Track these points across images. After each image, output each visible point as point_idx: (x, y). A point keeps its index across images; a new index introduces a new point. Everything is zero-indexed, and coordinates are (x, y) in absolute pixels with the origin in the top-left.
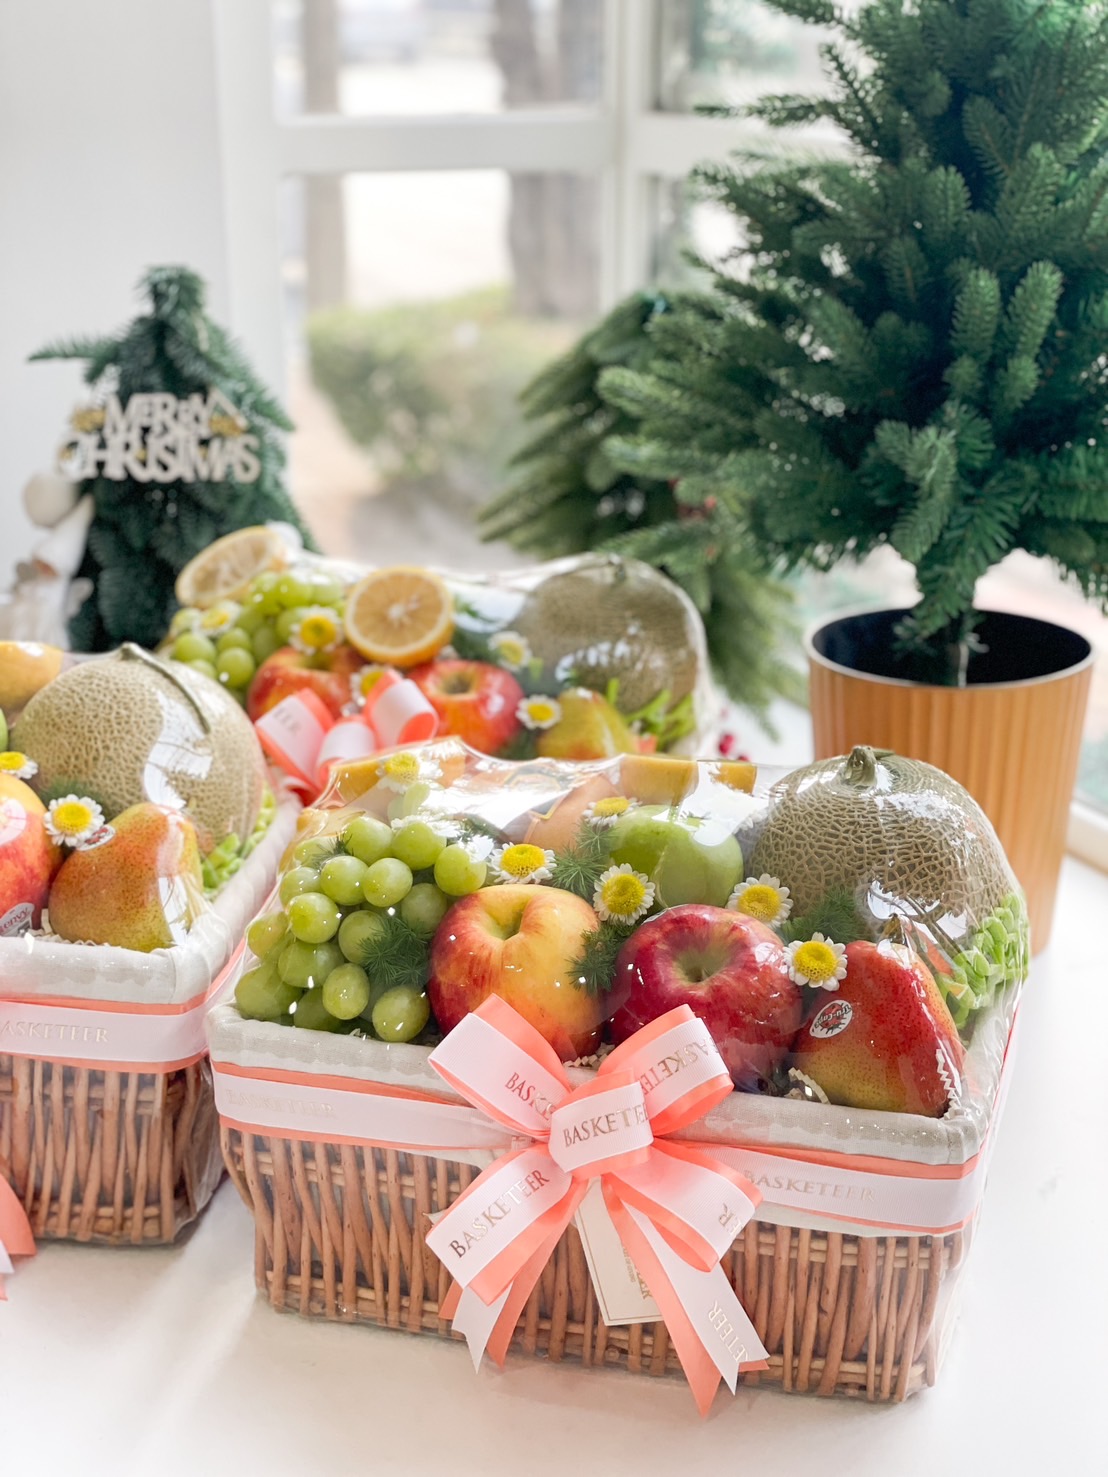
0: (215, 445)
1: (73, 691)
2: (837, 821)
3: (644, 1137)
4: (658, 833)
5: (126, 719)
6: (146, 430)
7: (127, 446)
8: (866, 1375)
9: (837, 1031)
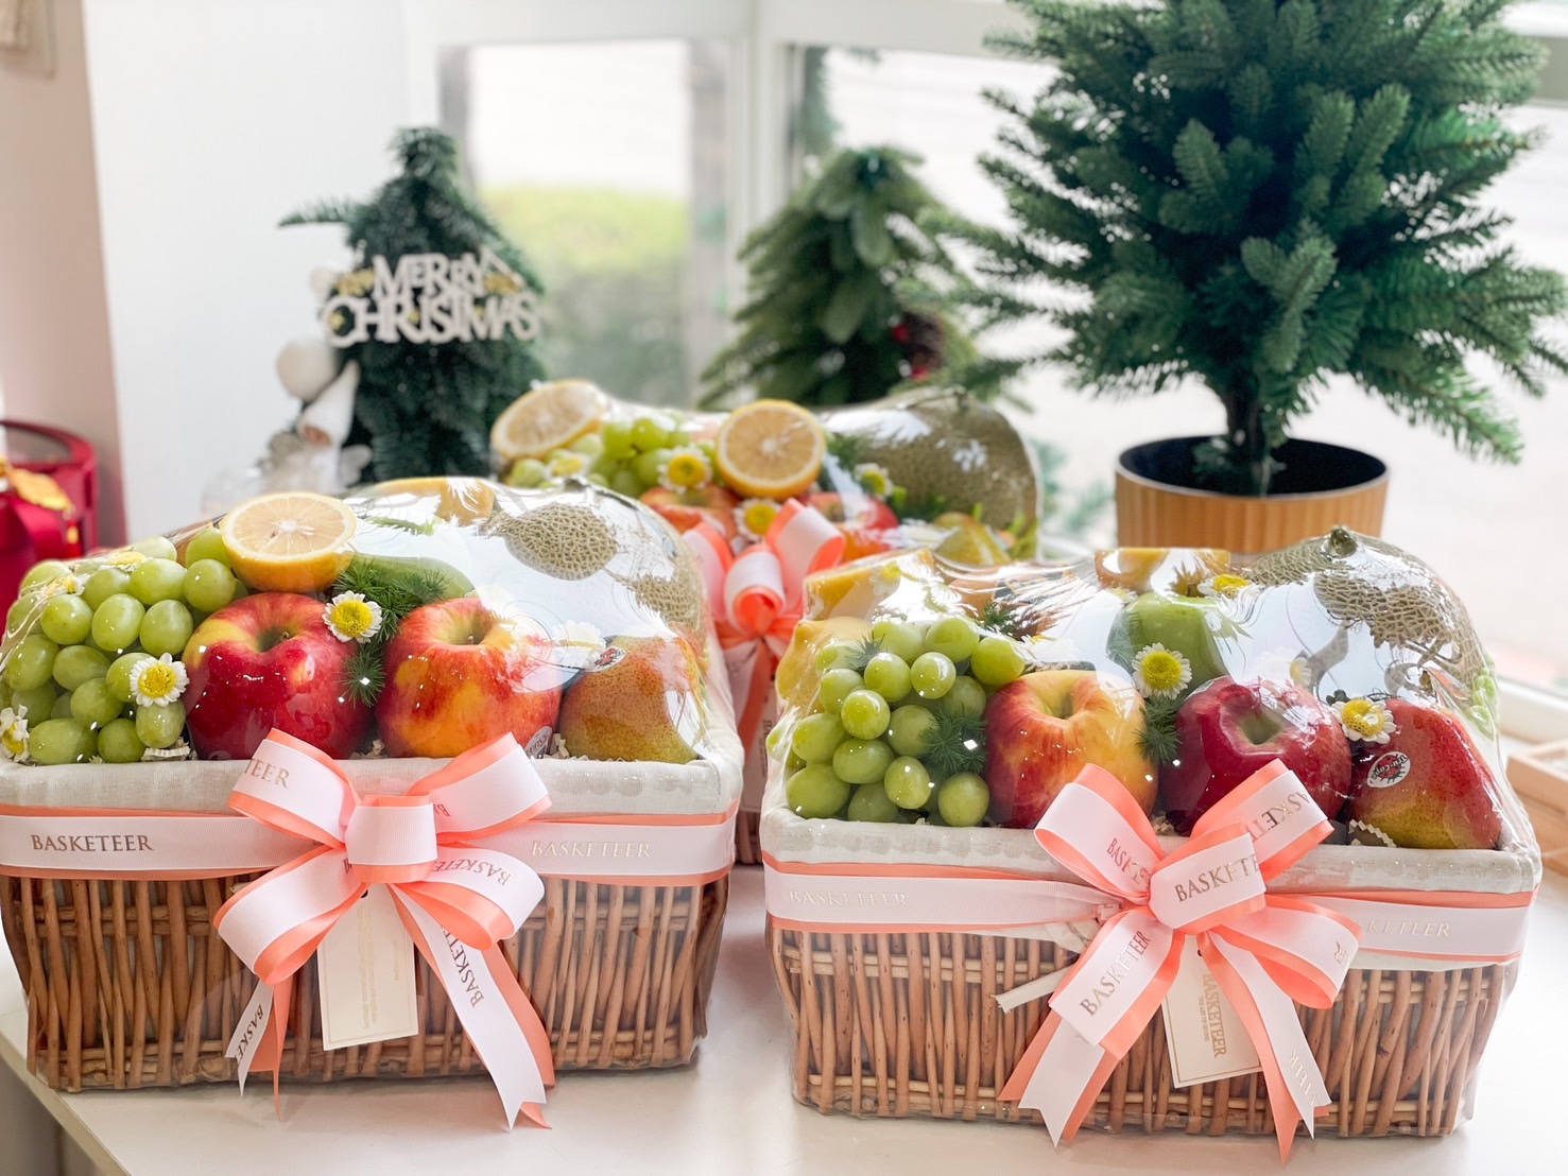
0: (492, 304)
1: (540, 523)
2: (1341, 593)
3: (1257, 886)
4: (1184, 613)
5: (601, 545)
6: (417, 291)
7: (399, 308)
8: (1417, 1113)
9: (1398, 780)
